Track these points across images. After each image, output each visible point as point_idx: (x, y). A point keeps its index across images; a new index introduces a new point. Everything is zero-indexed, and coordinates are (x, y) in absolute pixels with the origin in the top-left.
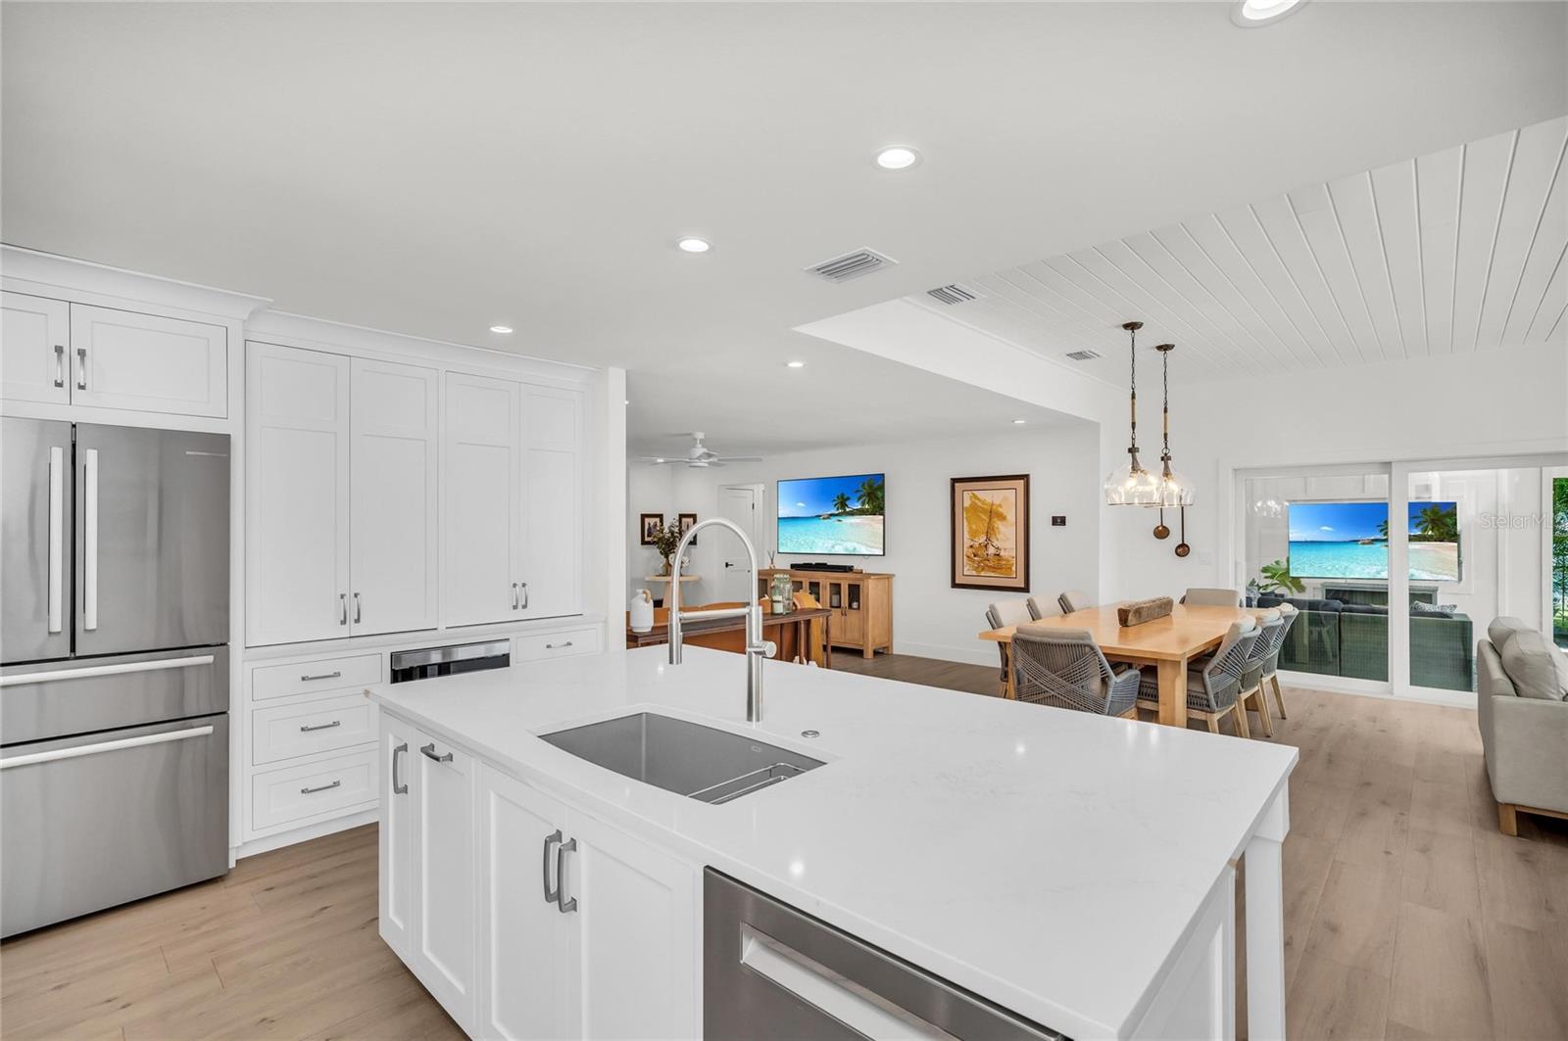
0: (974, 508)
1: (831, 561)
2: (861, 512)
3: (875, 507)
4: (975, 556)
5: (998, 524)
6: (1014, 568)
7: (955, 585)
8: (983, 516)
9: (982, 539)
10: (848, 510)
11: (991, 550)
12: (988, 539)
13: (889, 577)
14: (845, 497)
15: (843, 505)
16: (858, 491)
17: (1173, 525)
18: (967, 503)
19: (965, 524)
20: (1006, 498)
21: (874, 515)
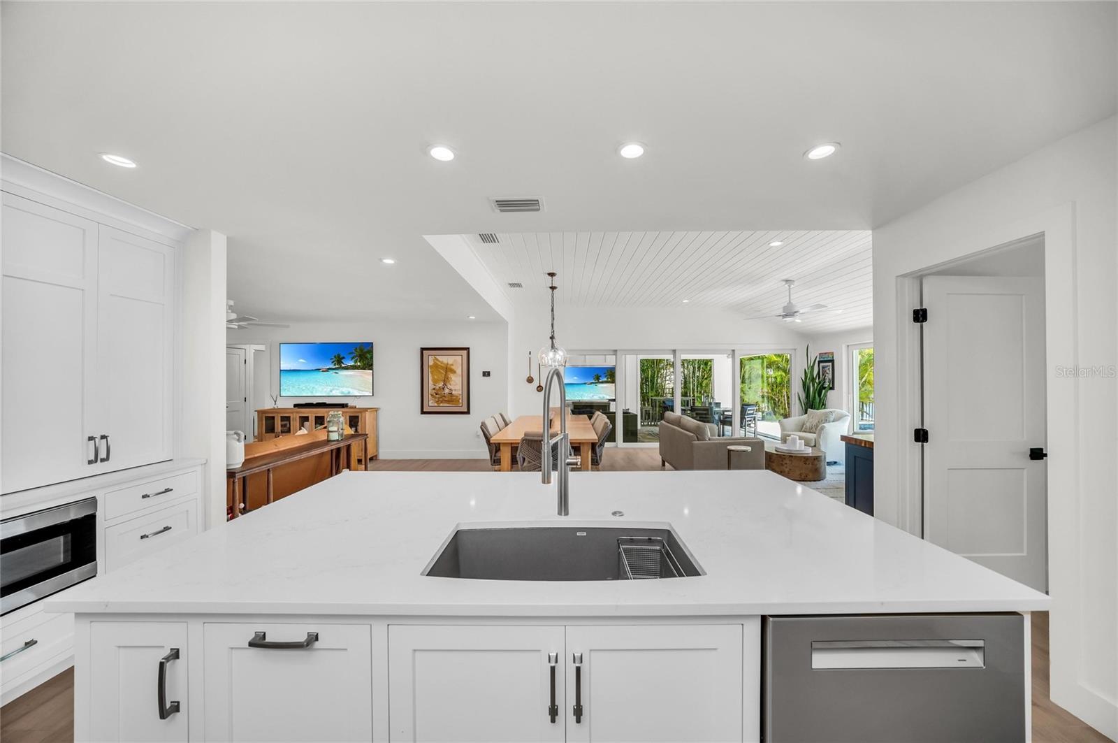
0: (436, 366)
1: (328, 401)
2: (354, 367)
3: (365, 364)
4: (436, 394)
5: (451, 376)
6: (461, 401)
8: (441, 371)
9: (441, 384)
10: (343, 365)
11: (447, 391)
12: (445, 384)
13: (376, 410)
14: (341, 356)
15: (339, 362)
16: (352, 353)
17: (535, 376)
18: (431, 363)
19: (430, 375)
20: (455, 361)
21: (365, 369)
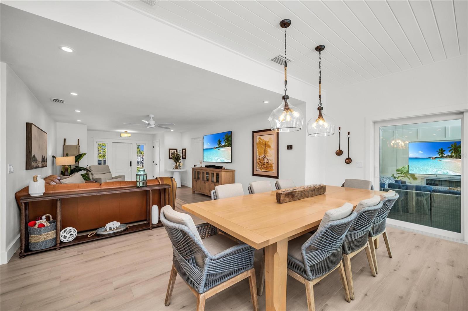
0: (260, 143)
2: (225, 146)
3: (228, 144)
4: (260, 163)
5: (268, 149)
6: (274, 168)
7: (254, 175)
8: (263, 146)
9: (262, 156)
10: (221, 145)
11: (266, 161)
12: (265, 156)
13: (233, 171)
14: (220, 140)
15: (220, 144)
16: (224, 138)
17: (344, 149)
18: (258, 141)
19: (257, 149)
20: (270, 138)
21: (229, 147)
